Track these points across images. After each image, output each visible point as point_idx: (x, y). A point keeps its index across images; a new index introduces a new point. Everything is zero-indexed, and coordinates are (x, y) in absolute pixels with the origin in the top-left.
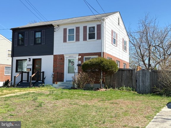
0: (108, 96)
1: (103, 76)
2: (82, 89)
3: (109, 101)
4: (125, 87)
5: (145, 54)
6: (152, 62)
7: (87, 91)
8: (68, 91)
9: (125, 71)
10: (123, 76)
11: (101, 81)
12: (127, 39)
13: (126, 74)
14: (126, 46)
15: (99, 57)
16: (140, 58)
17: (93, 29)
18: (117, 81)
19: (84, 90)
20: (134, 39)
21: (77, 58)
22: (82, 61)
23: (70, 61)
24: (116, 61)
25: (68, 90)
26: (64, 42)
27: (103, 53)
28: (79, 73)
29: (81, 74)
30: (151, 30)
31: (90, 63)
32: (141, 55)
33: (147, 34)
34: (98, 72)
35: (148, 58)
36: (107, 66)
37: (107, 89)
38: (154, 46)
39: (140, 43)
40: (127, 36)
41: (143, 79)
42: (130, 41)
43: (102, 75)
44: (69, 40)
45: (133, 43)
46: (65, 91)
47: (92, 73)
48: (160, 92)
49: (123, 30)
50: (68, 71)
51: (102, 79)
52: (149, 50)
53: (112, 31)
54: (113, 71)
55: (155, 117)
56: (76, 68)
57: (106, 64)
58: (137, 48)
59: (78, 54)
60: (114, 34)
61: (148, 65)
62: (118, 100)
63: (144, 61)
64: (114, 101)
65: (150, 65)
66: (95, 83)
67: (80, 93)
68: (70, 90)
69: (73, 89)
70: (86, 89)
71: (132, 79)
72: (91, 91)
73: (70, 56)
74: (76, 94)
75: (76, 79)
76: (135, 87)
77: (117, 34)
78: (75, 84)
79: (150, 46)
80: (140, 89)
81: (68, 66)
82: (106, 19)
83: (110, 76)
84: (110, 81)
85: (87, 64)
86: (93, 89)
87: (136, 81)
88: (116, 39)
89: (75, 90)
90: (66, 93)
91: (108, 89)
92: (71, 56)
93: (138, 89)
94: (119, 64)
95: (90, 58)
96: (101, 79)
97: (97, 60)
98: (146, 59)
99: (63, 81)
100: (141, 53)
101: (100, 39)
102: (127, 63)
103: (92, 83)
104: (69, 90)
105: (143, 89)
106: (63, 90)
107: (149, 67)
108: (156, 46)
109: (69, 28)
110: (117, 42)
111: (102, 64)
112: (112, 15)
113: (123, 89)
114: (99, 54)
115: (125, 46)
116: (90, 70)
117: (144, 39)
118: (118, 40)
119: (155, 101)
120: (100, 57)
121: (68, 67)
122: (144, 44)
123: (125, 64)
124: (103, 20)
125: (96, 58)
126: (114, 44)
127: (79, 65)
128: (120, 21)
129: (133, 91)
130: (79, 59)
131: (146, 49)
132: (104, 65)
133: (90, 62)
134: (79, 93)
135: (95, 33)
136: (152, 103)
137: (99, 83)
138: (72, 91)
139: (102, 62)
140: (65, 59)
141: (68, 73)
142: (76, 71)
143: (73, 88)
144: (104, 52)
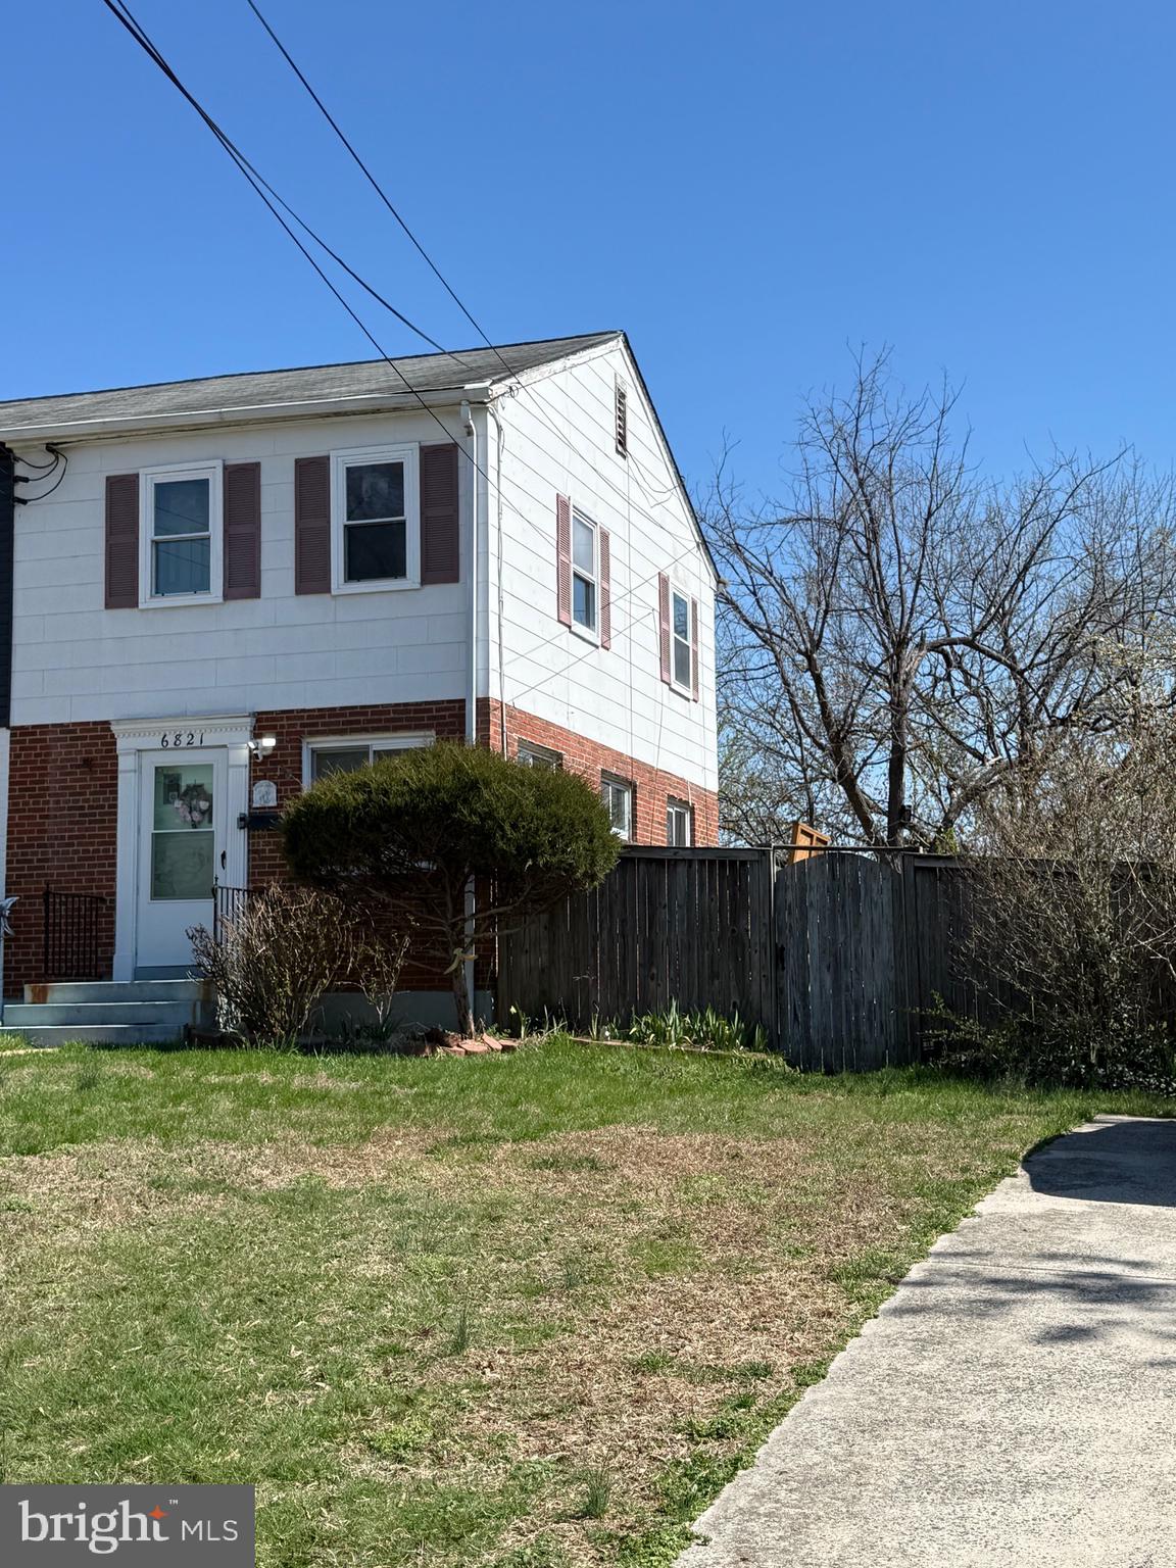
0: (515, 1105)
1: (485, 921)
2: (283, 1046)
3: (528, 1147)
4: (683, 1011)
5: (864, 713)
6: (920, 787)
7: (333, 1061)
8: (154, 1067)
9: (682, 869)
10: (664, 914)
11: (466, 960)
12: (697, 582)
13: (690, 895)
14: (689, 643)
15: (447, 746)
16: (819, 754)
17: (383, 485)
18: (612, 961)
19: (307, 1049)
20: (760, 579)
21: (243, 755)
22: (288, 786)
23: (169, 783)
24: (597, 779)
25: (151, 1056)
26: (108, 606)
27: (484, 704)
28: (255, 891)
29: (273, 904)
30: (910, 503)
31: (360, 797)
32: (823, 730)
33: (873, 537)
34: (435, 878)
35: (883, 754)
36: (514, 826)
37: (515, 1035)
38: (936, 648)
39: (811, 613)
40: (701, 555)
41: (834, 941)
42: (723, 598)
43: (471, 905)
44: (160, 589)
45: (758, 617)
46: (118, 1066)
47: (383, 896)
48: (978, 1047)
49: (660, 498)
50: (158, 877)
51: (477, 942)
52: (896, 676)
53: (563, 505)
54: (571, 869)
55: (916, 1272)
56: (232, 845)
57: (511, 807)
58: (787, 665)
59: (249, 722)
60: (575, 535)
61: (888, 814)
62: (605, 1134)
63: (847, 780)
64: (568, 1140)
65: (899, 814)
66: (411, 980)
67: (265, 1078)
68: (173, 1060)
69: (200, 1047)
70: (322, 1039)
71: (737, 941)
72: (367, 1059)
73: (171, 739)
74: (222, 1087)
75: (234, 953)
76: (768, 1009)
77: (605, 537)
78: (223, 1000)
79: (901, 643)
80: (807, 1029)
81: (148, 828)
82: (508, 401)
83: (544, 917)
84: (542, 960)
85: (336, 810)
86: (392, 1040)
87: (780, 955)
88: (595, 578)
89: (222, 1053)
90: (127, 1089)
91: (524, 1039)
92: (184, 740)
93: (793, 1032)
94: (627, 807)
95: (361, 754)
96: (459, 943)
97: (428, 775)
98: (865, 762)
99: (108, 974)
100: (824, 705)
101: (455, 579)
102: (701, 793)
103: (382, 986)
104: (165, 1057)
105: (838, 1031)
106: (104, 1055)
107: (893, 831)
108: (952, 643)
109: (154, 470)
110: (606, 606)
111: (473, 812)
112: (558, 365)
113: (662, 1036)
114: (446, 717)
115: (682, 650)
116: (357, 861)
117: (848, 586)
118: (615, 591)
119: (934, 1128)
120: (451, 747)
121: (158, 840)
122: (850, 623)
123: (683, 807)
124: (480, 404)
125: (415, 757)
126: (579, 628)
127: (254, 821)
128: (629, 416)
129: (749, 1043)
130: (260, 767)
131: (863, 666)
132: (490, 815)
133: (362, 787)
134: (249, 1085)
135: (403, 523)
136: (902, 1148)
137: (448, 983)
138: (187, 1067)
139: (474, 786)
140: (125, 763)
141: (158, 892)
142: (233, 873)
143: (203, 1036)
144: (494, 693)
